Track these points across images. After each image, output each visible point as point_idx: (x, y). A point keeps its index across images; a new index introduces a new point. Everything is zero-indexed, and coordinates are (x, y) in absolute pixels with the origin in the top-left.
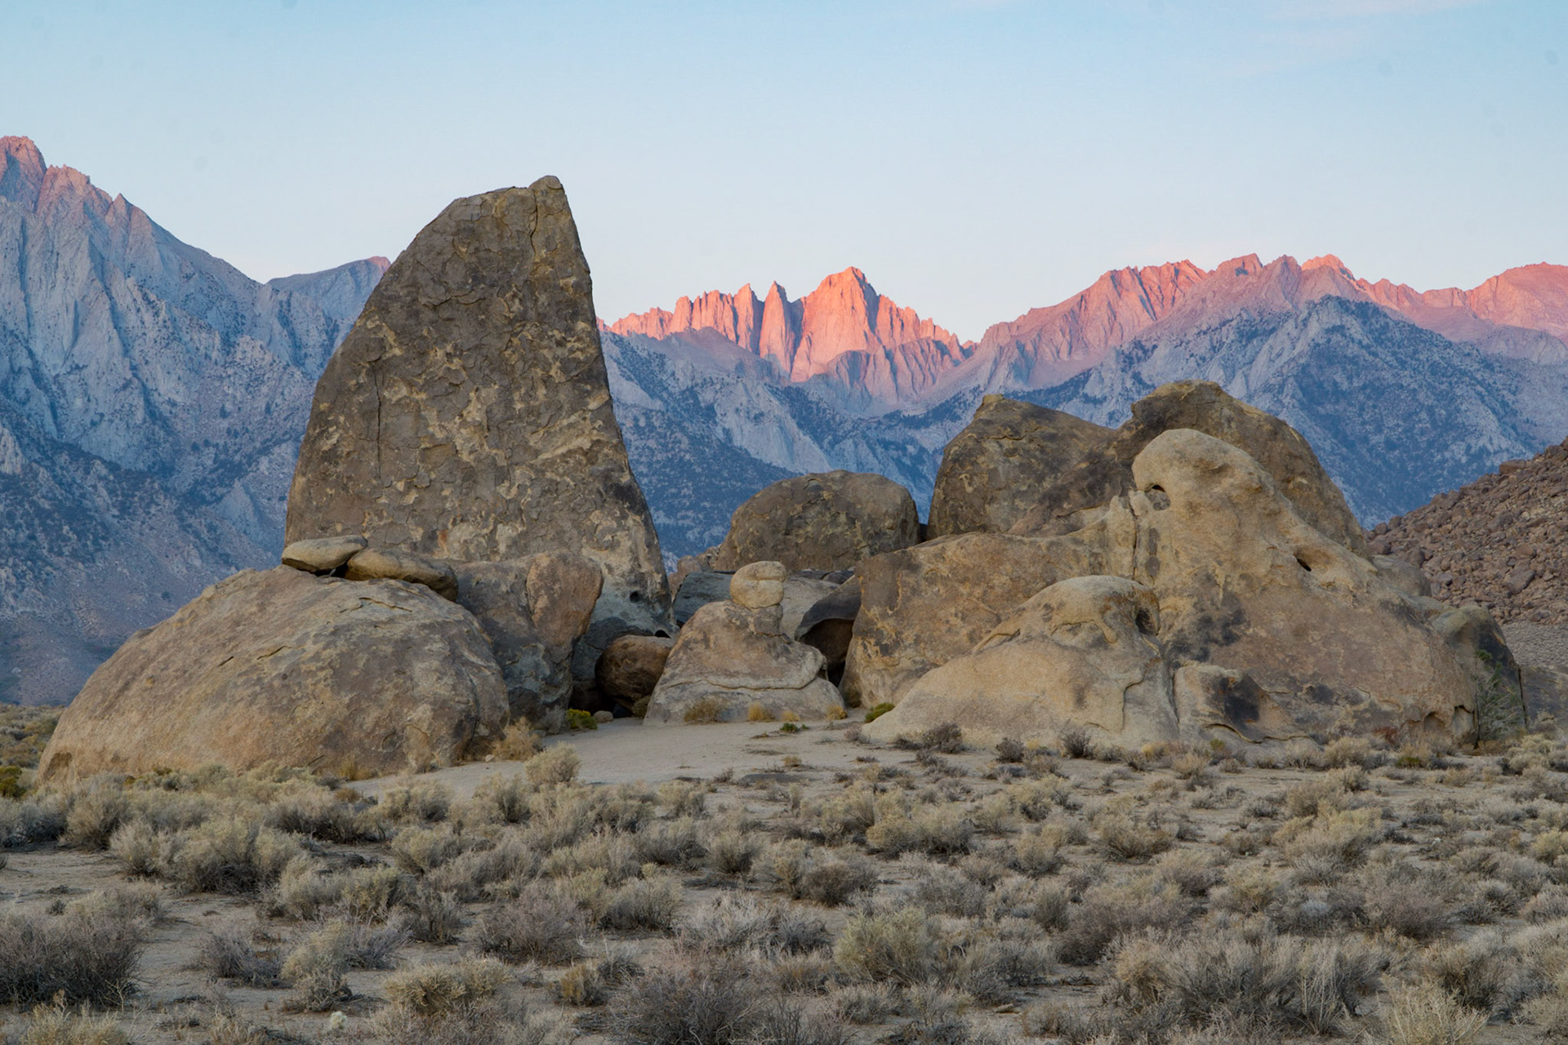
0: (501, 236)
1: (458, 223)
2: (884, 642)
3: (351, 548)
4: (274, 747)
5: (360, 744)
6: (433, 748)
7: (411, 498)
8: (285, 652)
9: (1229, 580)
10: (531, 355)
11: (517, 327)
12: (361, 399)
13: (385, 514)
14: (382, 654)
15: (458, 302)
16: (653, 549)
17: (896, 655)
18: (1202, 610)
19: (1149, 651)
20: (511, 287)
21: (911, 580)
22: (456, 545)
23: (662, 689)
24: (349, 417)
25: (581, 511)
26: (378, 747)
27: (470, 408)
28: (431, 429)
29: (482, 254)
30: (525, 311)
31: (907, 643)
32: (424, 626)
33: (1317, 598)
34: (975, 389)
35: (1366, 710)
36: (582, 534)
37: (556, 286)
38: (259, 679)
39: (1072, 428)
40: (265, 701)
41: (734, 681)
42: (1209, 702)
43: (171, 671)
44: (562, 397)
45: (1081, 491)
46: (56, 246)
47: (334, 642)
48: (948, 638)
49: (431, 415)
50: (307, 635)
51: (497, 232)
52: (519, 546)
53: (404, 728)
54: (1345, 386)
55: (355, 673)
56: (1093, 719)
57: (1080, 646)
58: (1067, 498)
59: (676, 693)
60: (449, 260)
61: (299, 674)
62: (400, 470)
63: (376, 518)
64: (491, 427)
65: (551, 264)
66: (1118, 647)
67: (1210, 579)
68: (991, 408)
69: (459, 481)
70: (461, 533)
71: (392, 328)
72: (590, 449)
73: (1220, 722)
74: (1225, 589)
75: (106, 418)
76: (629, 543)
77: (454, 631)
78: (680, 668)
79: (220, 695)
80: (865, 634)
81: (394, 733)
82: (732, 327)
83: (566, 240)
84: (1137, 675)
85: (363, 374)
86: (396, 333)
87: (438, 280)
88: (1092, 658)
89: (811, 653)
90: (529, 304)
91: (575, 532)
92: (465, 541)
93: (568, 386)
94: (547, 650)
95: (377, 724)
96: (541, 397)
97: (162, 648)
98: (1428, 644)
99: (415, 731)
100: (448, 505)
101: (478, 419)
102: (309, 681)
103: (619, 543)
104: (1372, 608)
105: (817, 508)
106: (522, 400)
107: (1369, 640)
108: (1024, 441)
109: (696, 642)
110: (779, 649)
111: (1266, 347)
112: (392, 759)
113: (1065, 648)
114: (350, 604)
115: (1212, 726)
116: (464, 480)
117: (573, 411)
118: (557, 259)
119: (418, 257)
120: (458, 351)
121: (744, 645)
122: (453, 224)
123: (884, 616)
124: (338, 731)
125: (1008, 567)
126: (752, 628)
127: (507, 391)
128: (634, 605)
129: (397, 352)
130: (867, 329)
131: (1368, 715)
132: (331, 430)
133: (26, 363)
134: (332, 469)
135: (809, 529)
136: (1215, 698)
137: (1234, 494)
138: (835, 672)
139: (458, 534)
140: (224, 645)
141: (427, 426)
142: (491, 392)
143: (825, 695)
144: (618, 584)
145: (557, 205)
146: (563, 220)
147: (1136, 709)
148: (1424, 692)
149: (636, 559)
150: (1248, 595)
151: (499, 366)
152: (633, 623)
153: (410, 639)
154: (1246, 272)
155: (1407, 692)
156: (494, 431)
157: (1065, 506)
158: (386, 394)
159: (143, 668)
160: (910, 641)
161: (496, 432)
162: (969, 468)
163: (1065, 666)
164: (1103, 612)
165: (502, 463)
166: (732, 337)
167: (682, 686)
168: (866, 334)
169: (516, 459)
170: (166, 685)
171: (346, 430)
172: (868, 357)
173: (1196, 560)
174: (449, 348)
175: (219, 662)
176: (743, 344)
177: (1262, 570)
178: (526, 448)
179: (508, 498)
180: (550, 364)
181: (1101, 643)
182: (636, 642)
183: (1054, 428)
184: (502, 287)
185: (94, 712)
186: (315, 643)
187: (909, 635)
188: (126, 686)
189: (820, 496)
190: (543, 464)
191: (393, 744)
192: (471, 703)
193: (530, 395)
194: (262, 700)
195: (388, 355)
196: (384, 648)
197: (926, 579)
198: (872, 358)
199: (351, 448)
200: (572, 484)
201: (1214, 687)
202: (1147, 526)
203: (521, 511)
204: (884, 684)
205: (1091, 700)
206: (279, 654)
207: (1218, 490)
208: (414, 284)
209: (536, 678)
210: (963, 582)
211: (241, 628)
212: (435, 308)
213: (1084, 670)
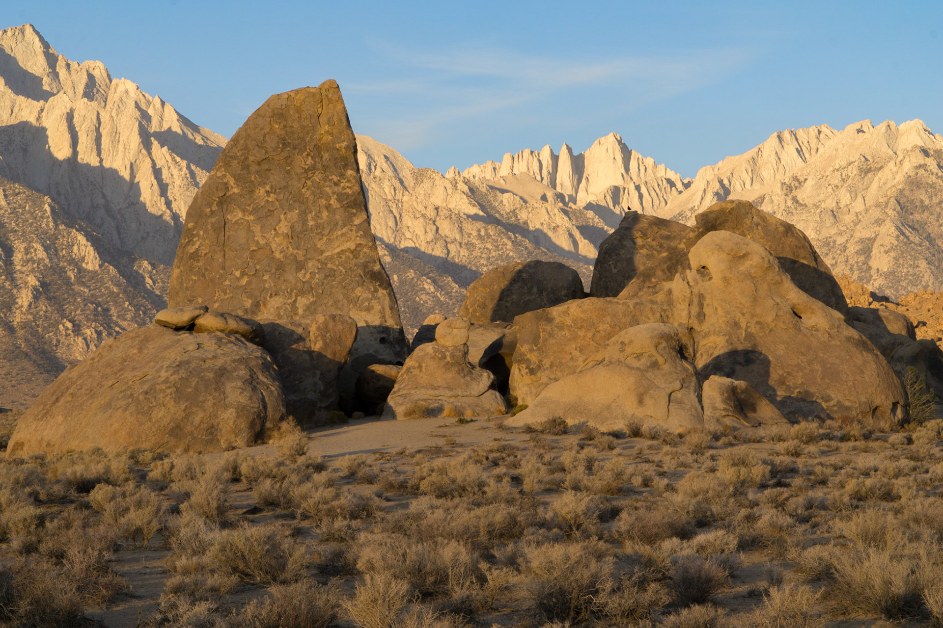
0: (300, 117)
1: (273, 110)
2: (531, 367)
3: (197, 312)
4: (139, 437)
5: (192, 433)
6: (236, 436)
7: (244, 281)
8: (149, 377)
9: (749, 325)
10: (318, 191)
11: (310, 174)
12: (213, 220)
13: (228, 291)
14: (207, 378)
15: (273, 159)
16: (394, 311)
17: (539, 374)
18: (732, 344)
19: (686, 370)
20: (306, 149)
21: (548, 328)
22: (272, 310)
23: (392, 398)
24: (206, 231)
25: (349, 288)
26: (202, 436)
27: (281, 225)
28: (256, 238)
29: (288, 129)
30: (315, 164)
31: (545, 367)
32: (234, 361)
33: (805, 335)
34: (692, 209)
35: (834, 406)
36: (350, 302)
37: (335, 148)
38: (132, 395)
39: (680, 231)
40: (134, 408)
41: (437, 392)
42: (724, 402)
43: (83, 391)
44: (338, 217)
45: (663, 270)
46: (118, 128)
47: (178, 371)
48: (571, 364)
49: (257, 229)
50: (162, 367)
51: (297, 115)
52: (311, 309)
53: (219, 424)
54: (927, 202)
55: (190, 390)
56: (649, 413)
57: (641, 367)
58: (654, 275)
59: (400, 400)
60: (268, 133)
61: (155, 391)
62: (237, 264)
63: (222, 294)
64: (293, 236)
65: (331, 134)
66: (666, 367)
67: (736, 325)
68: (630, 220)
69: (274, 270)
70: (275, 303)
71: (233, 176)
72: (355, 249)
73: (730, 414)
74: (746, 331)
75: (151, 235)
76: (379, 307)
77: (254, 363)
78: (404, 385)
79: (108, 405)
80: (519, 362)
81: (213, 427)
82: (539, 173)
83: (340, 119)
84: (678, 385)
85: (215, 205)
86: (235, 179)
87: (261, 146)
88: (649, 375)
89: (485, 374)
90: (317, 160)
91: (345, 301)
92: (278, 307)
93: (342, 210)
94: (322, 374)
95: (202, 421)
96: (325, 217)
97: (80, 376)
98: (876, 363)
99: (225, 425)
100: (267, 285)
101: (286, 231)
102: (161, 395)
103: (373, 307)
104: (840, 341)
105: (519, 284)
106: (313, 219)
107: (837, 362)
108: (649, 240)
109: (414, 368)
110: (465, 372)
111: (877, 178)
112: (211, 443)
113: (633, 368)
114: (191, 348)
115: (725, 416)
116: (277, 270)
117: (345, 225)
118: (335, 131)
119: (249, 131)
120: (273, 190)
121: (444, 370)
122: (270, 110)
123: (531, 351)
124: (178, 426)
125: (609, 319)
126: (448, 359)
127: (303, 214)
128: (382, 346)
129: (236, 190)
130: (623, 172)
131: (836, 409)
132: (195, 239)
133: (101, 201)
134: (195, 264)
135: (514, 297)
136: (728, 398)
137: (752, 271)
138: (502, 385)
139: (273, 303)
140: (116, 374)
141: (254, 236)
142: (294, 214)
143: (493, 400)
144: (372, 333)
145: (335, 97)
146: (339, 107)
147: (676, 407)
148: (872, 394)
149: (384, 317)
150: (761, 335)
151: (299, 200)
152: (381, 357)
153: (225, 369)
154: (863, 132)
155: (861, 394)
156: (296, 239)
157: (653, 280)
158: (229, 217)
159: (68, 389)
160: (548, 365)
161: (297, 240)
162: (614, 257)
163: (632, 380)
164: (656, 346)
165: (301, 258)
166: (539, 178)
167: (405, 396)
168: (623, 175)
169: (309, 256)
170: (79, 399)
171: (204, 240)
172: (624, 189)
173: (728, 313)
174: (268, 188)
175: (110, 384)
176: (545, 182)
177: (769, 319)
178: (316, 249)
179: (304, 280)
180: (330, 197)
181: (655, 365)
182: (379, 369)
183: (669, 232)
184: (301, 149)
185: (37, 416)
186: (166, 372)
187: (547, 363)
188: (57, 400)
189: (521, 276)
190: (326, 259)
191: (211, 433)
192: (261, 408)
193: (317, 216)
194: (132, 408)
195: (230, 193)
196: (208, 374)
197: (558, 327)
198: (626, 190)
199: (207, 251)
200: (344, 271)
201: (727, 392)
202: (697, 292)
203: (312, 288)
204: (531, 393)
205: (648, 401)
206: (145, 379)
207: (742, 268)
208: (246, 148)
209: (315, 392)
210: (581, 328)
211: (127, 363)
212: (259, 163)
213: (644, 382)
